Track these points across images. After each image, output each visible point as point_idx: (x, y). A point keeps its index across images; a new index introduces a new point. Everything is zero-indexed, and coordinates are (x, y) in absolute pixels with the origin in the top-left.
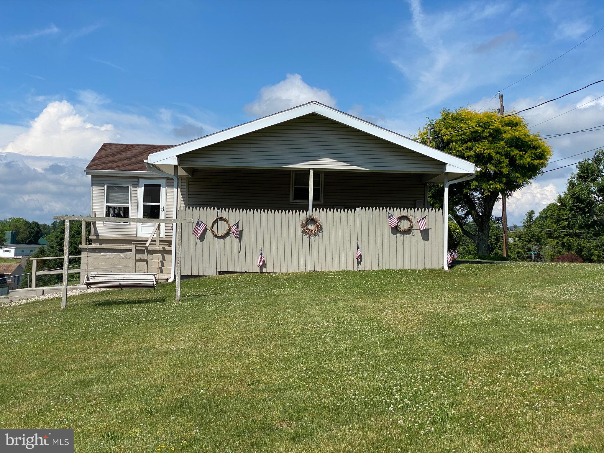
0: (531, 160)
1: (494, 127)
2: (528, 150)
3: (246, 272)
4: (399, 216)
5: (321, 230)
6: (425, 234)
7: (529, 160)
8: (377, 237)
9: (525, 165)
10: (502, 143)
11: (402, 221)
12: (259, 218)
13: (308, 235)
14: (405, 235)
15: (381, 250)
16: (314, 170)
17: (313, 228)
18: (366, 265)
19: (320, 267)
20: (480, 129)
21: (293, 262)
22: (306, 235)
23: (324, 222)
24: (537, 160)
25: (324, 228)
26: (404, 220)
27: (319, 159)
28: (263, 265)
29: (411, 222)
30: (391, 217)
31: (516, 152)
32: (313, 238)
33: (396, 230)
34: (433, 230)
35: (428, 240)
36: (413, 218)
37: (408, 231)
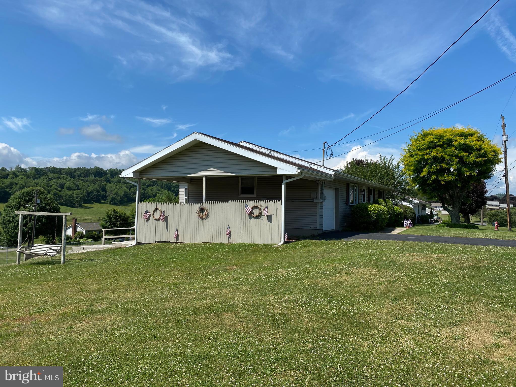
0: (475, 158)
1: (447, 138)
2: (473, 152)
3: (170, 242)
4: (253, 206)
5: (208, 216)
6: (270, 218)
7: (473, 158)
8: (240, 220)
9: (470, 162)
10: (453, 148)
11: (255, 209)
12: (176, 208)
13: (201, 219)
14: (257, 219)
15: (242, 230)
16: (206, 176)
17: (204, 214)
18: (234, 239)
19: (208, 240)
20: (436, 140)
21: (194, 236)
22: (200, 219)
23: (210, 211)
24: (480, 158)
25: (210, 214)
26: (257, 209)
27: (208, 169)
28: (177, 237)
29: (260, 209)
30: (246, 207)
31: (463, 154)
32: (204, 221)
33: (251, 215)
34: (275, 215)
35: (272, 223)
36: (261, 207)
37: (259, 217)
